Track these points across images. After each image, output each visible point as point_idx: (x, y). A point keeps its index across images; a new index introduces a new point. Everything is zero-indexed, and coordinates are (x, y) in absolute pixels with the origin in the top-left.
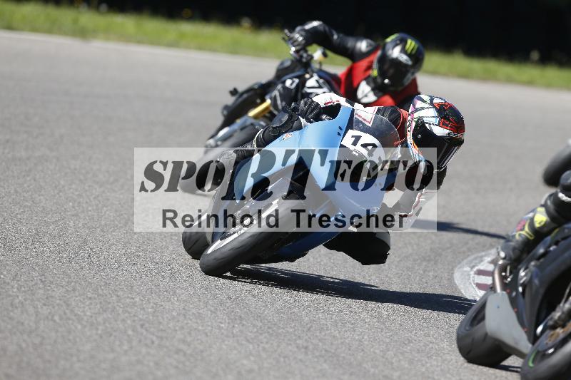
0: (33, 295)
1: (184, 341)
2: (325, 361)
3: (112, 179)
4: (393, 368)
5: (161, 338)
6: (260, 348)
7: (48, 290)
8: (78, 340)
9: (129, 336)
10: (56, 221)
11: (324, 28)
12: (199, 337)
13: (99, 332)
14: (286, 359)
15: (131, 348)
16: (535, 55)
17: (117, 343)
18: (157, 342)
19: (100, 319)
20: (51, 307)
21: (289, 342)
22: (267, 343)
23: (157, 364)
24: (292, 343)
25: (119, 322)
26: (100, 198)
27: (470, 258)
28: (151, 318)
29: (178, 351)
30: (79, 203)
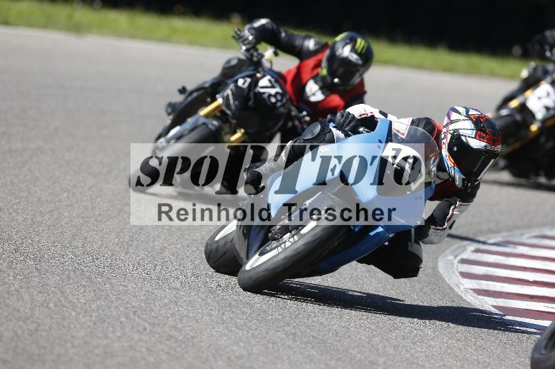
0: (29, 283)
1: (175, 328)
2: (313, 347)
3: (105, 170)
4: (379, 354)
5: (154, 325)
6: (250, 335)
7: (43, 278)
8: (72, 326)
9: (121, 323)
10: (51, 211)
11: (272, 25)
12: (190, 324)
13: (93, 319)
14: (275, 345)
15: (124, 334)
16: (517, 50)
17: (111, 329)
18: (148, 329)
19: (94, 306)
20: (46, 295)
21: (278, 329)
22: (256, 329)
23: (149, 350)
24: (281, 329)
25: (112, 309)
26: (94, 189)
27: (454, 247)
28: (143, 305)
29: (170, 337)
30: (73, 193)
